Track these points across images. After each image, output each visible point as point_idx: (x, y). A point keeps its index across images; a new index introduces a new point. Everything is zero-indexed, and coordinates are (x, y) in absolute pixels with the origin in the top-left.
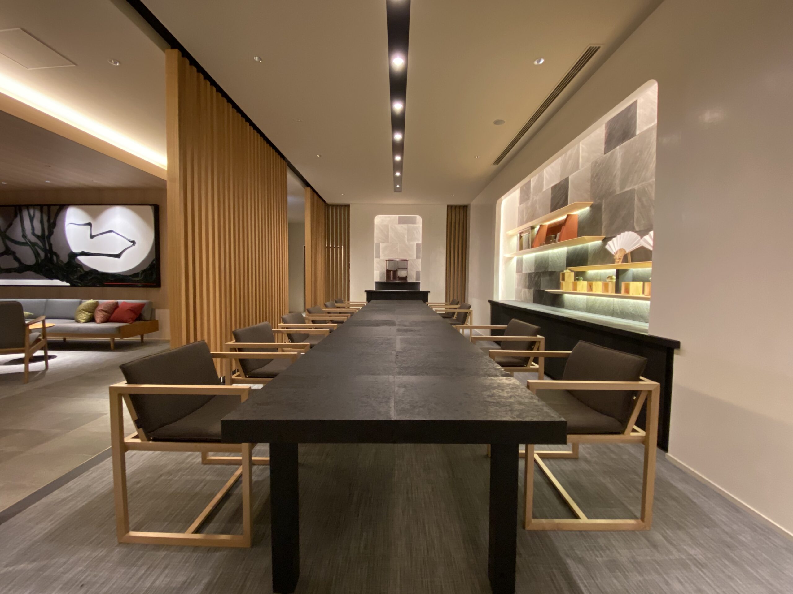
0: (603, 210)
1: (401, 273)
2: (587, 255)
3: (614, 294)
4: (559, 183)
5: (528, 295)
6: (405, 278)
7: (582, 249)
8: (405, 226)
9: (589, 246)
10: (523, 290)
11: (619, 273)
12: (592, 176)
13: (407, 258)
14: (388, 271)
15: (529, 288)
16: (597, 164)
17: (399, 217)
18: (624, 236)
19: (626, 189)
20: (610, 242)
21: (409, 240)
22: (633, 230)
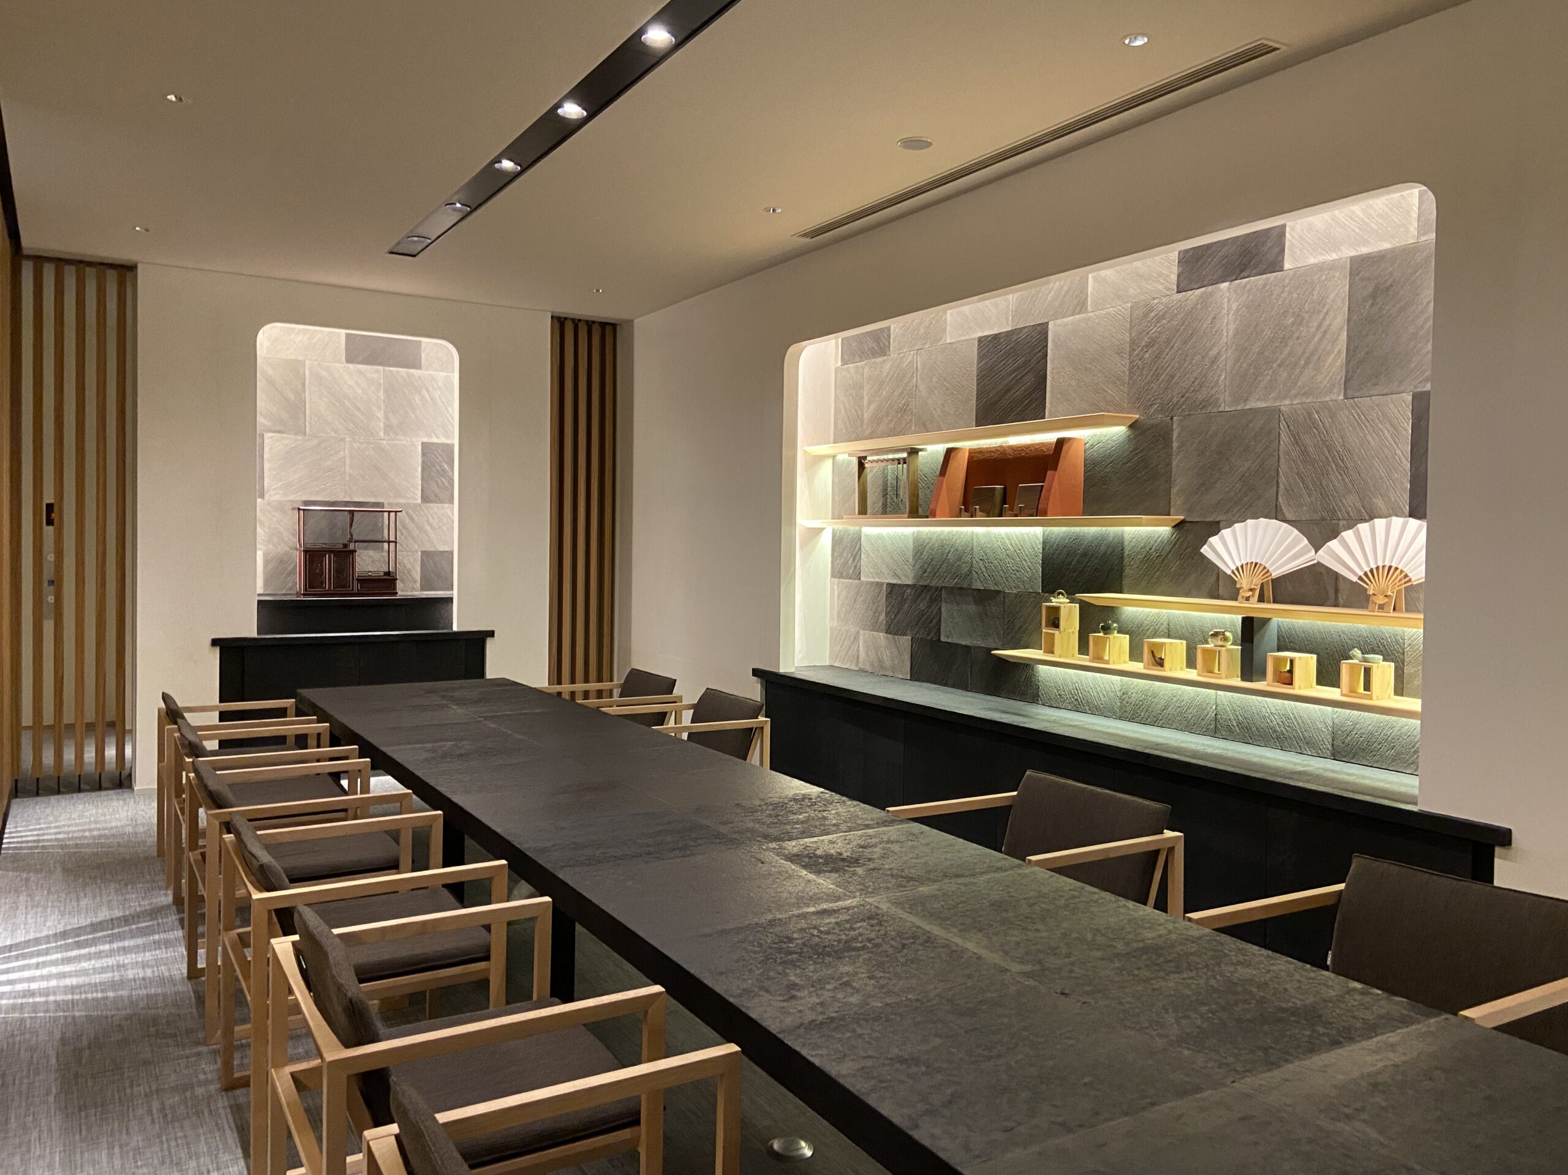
0: (1175, 445)
1: (368, 562)
2: (1122, 558)
3: (1237, 682)
4: (1009, 334)
5: (886, 655)
6: (388, 581)
7: (1100, 540)
8: (375, 372)
9: (1127, 537)
10: (865, 635)
11: (1250, 628)
12: (1133, 343)
13: (389, 501)
14: (312, 556)
15: (893, 629)
16: (1153, 314)
17: (348, 335)
18: (1256, 528)
19: (1253, 404)
20: (1214, 540)
21: (388, 428)
22: (1276, 514)
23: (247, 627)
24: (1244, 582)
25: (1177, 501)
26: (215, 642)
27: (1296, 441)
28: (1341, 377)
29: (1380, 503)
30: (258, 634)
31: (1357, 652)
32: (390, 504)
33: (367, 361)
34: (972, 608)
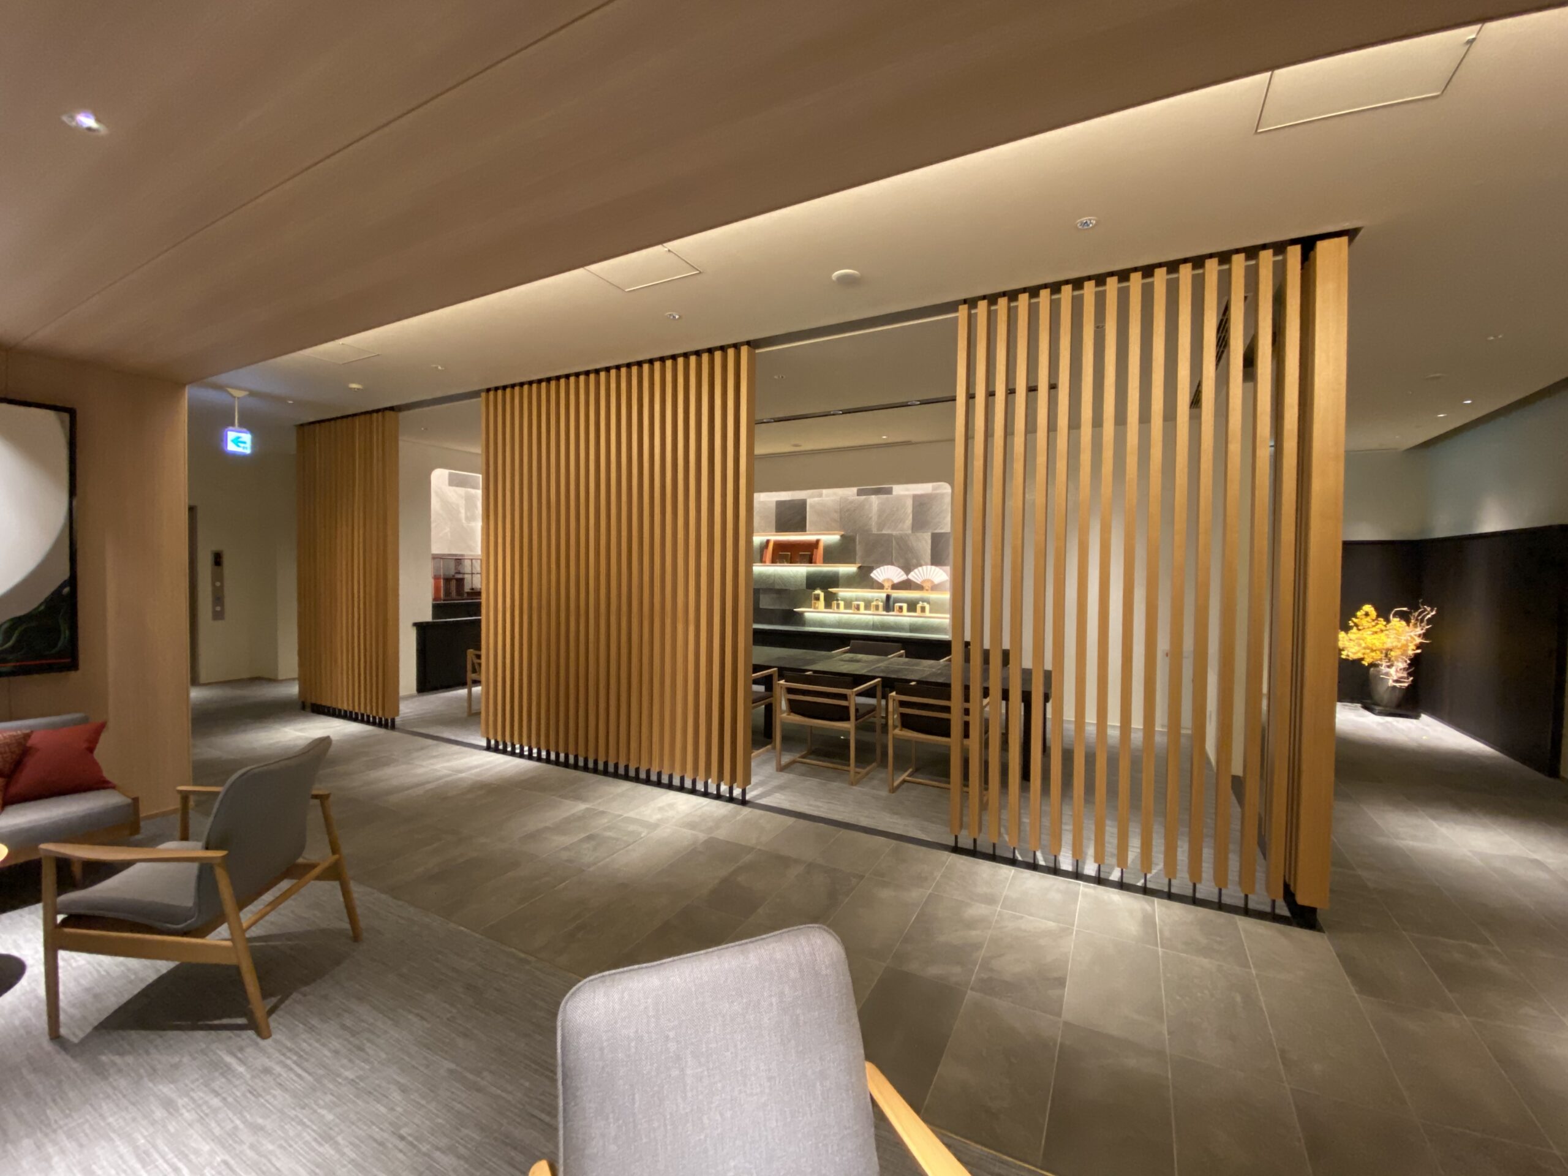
0: (857, 543)
2: (839, 577)
3: (883, 613)
4: (790, 501)
7: (829, 572)
8: (458, 490)
9: (840, 571)
11: (888, 597)
12: (841, 509)
16: (848, 501)
17: (450, 474)
18: (888, 569)
19: (884, 532)
20: (875, 572)
21: (467, 519)
22: (892, 564)
23: (427, 616)
24: (886, 585)
25: (858, 559)
26: (416, 625)
27: (898, 543)
28: (910, 526)
29: (923, 562)
30: (434, 618)
31: (921, 602)
32: (468, 555)
33: (457, 485)
34: (775, 596)
